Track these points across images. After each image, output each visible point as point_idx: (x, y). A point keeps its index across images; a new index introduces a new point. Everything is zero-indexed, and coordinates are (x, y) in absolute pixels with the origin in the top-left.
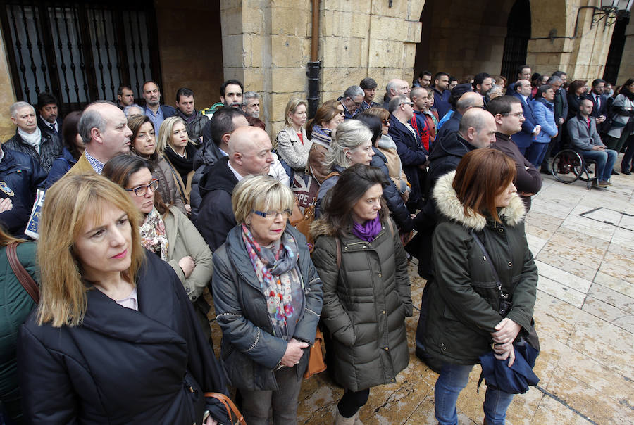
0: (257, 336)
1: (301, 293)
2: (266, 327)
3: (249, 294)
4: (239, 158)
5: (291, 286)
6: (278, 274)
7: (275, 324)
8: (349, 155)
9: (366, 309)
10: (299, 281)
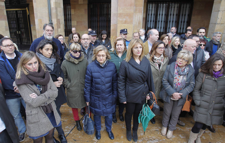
0: (168, 87)
1: (184, 82)
2: (172, 86)
3: (170, 76)
4: (186, 47)
5: (182, 79)
6: (180, 75)
7: (174, 86)
8: (224, 53)
9: (206, 97)
10: (185, 79)
